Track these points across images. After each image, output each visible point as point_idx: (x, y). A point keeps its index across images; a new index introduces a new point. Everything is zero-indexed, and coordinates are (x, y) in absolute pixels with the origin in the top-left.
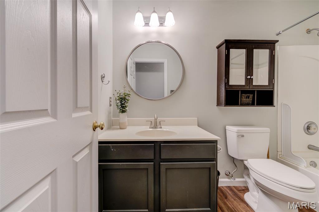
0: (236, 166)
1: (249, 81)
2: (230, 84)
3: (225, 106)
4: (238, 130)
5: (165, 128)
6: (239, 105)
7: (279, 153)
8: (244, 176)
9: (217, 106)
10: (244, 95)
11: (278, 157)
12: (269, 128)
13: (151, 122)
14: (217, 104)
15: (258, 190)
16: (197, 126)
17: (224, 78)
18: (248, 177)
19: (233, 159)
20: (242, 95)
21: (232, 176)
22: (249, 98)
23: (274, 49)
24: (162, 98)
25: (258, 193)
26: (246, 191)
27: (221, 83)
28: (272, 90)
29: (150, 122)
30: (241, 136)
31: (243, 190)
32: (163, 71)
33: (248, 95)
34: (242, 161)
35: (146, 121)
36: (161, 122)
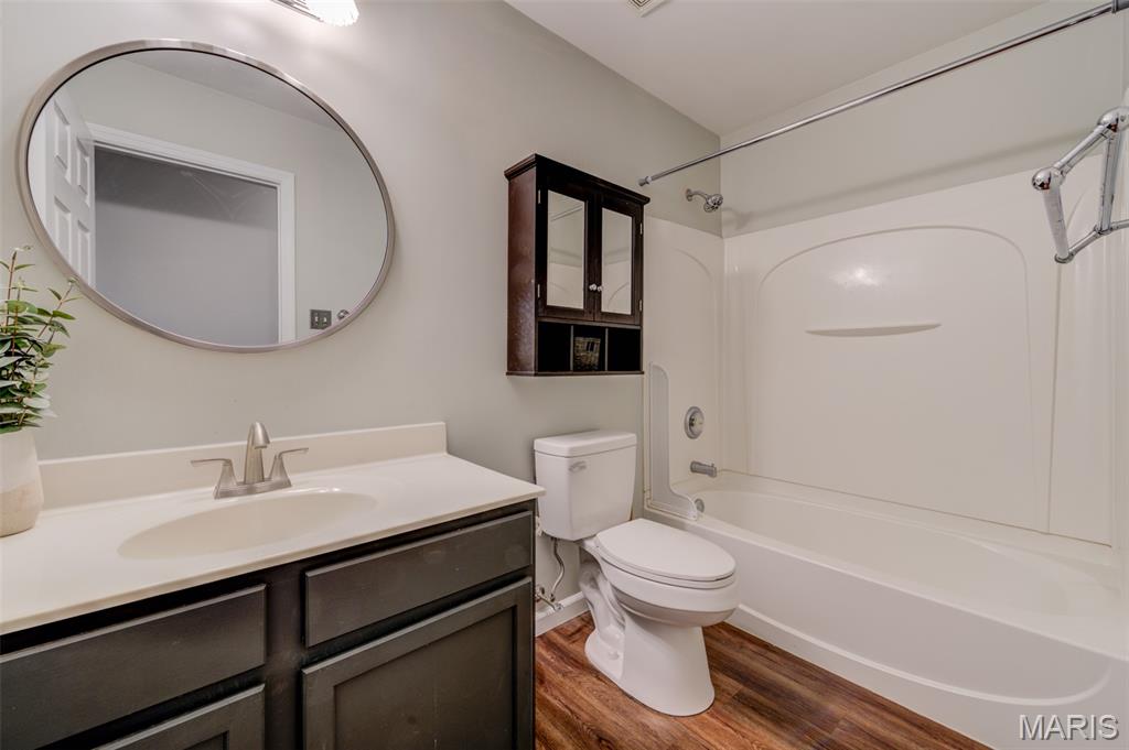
0: (561, 563)
1: (593, 298)
2: (549, 303)
3: (535, 375)
4: (572, 450)
5: (304, 484)
6: (569, 370)
7: (647, 495)
8: (582, 585)
9: (507, 374)
10: (581, 339)
11: (646, 507)
12: (633, 432)
13: (228, 462)
14: (509, 368)
15: (624, 620)
16: (446, 454)
17: (533, 281)
18: (592, 587)
19: (553, 542)
20: (577, 339)
21: (553, 600)
22: (592, 349)
23: (642, 221)
24: (264, 345)
25: (623, 626)
26: (586, 630)
27: (522, 297)
28: (638, 328)
29: (221, 464)
30: (576, 466)
31: (579, 630)
32: (271, 224)
33: (591, 339)
34: (580, 542)
35: (192, 462)
36: (285, 457)
